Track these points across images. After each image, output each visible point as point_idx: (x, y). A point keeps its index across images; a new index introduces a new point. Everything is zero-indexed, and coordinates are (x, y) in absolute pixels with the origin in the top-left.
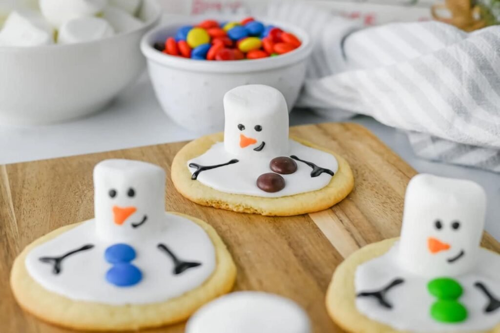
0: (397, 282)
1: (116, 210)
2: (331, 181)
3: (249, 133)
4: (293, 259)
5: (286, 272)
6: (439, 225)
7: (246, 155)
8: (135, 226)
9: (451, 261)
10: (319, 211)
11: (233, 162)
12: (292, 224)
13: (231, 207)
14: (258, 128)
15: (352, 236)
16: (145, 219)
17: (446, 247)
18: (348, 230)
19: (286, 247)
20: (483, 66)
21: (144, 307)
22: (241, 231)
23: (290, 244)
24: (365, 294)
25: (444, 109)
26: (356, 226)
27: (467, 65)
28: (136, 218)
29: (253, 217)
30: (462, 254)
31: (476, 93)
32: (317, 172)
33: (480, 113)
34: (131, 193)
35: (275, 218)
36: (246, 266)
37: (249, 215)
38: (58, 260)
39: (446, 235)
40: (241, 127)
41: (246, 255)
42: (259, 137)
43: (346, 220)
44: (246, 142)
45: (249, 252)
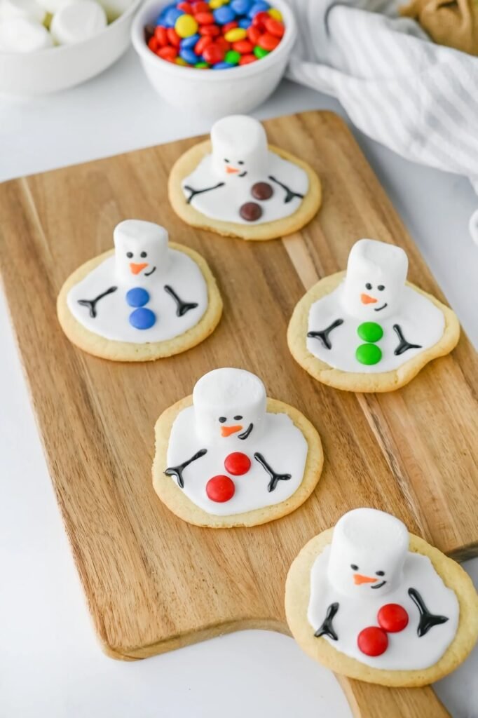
0: (338, 323)
1: (133, 266)
2: (302, 204)
3: (234, 165)
4: (266, 288)
5: (260, 302)
6: (369, 287)
7: (232, 180)
8: (147, 275)
9: (377, 310)
10: (289, 235)
11: (221, 185)
12: (267, 249)
13: (219, 232)
14: (241, 163)
15: (314, 262)
16: (154, 269)
17: (375, 301)
18: (311, 255)
19: (261, 275)
20: (440, 100)
21: (159, 344)
22: (227, 258)
23: (264, 272)
24: (313, 334)
25: (403, 135)
26: (318, 250)
27: (426, 98)
28: (148, 270)
29: (237, 241)
30: (386, 305)
31: (433, 122)
32: (290, 196)
33: (435, 138)
34: (144, 255)
35: (254, 243)
36: (231, 296)
37: (233, 240)
38: (93, 303)
39: (375, 293)
40: (227, 161)
41: (231, 284)
42: (242, 169)
43: (311, 244)
44: (230, 171)
45: (233, 281)
